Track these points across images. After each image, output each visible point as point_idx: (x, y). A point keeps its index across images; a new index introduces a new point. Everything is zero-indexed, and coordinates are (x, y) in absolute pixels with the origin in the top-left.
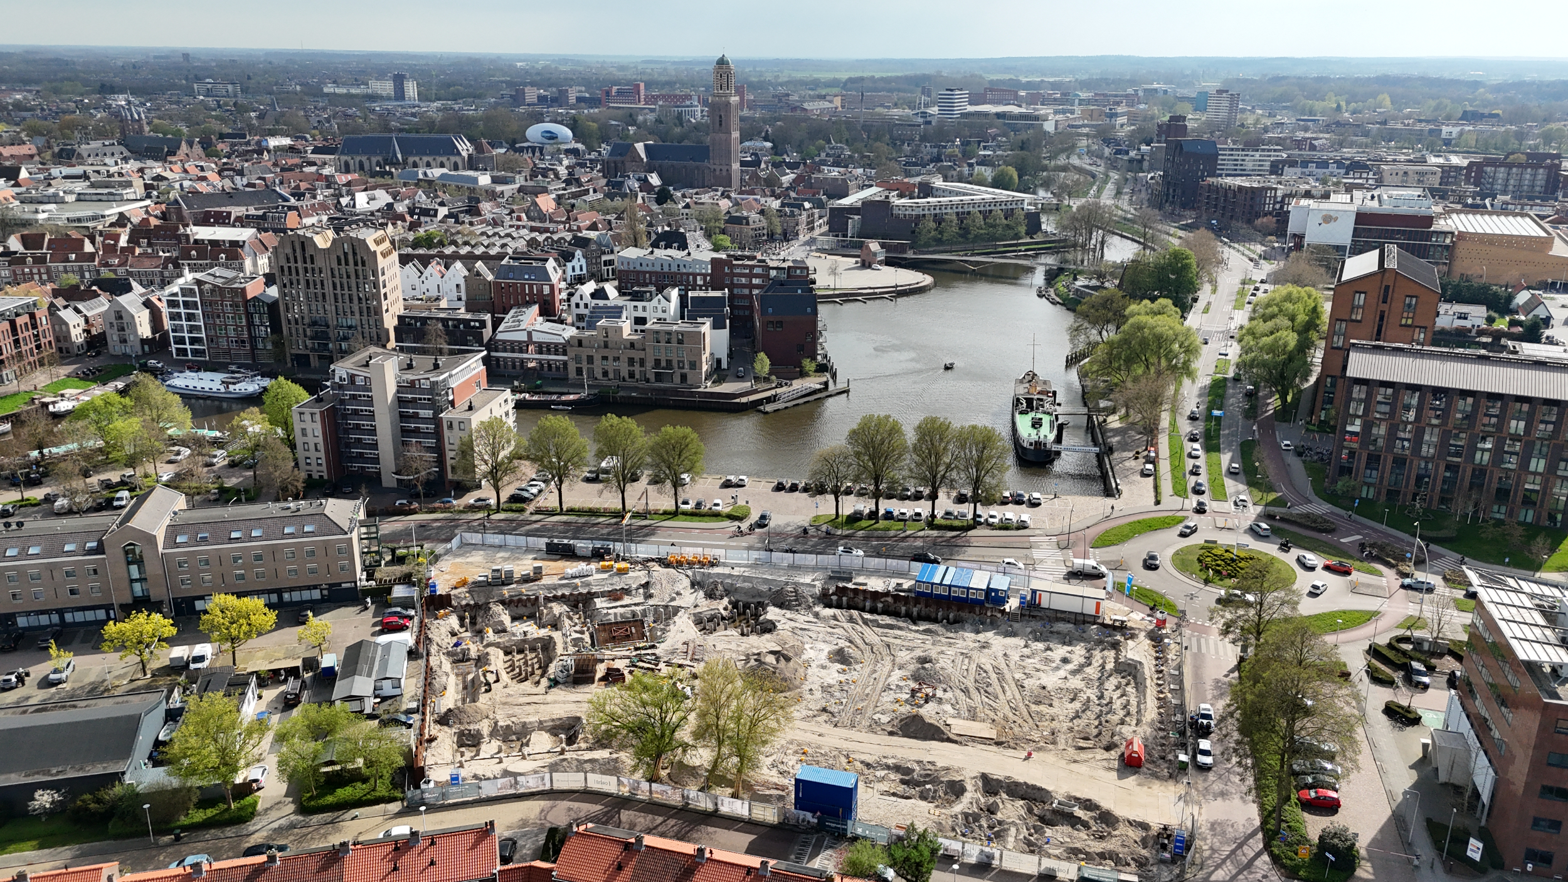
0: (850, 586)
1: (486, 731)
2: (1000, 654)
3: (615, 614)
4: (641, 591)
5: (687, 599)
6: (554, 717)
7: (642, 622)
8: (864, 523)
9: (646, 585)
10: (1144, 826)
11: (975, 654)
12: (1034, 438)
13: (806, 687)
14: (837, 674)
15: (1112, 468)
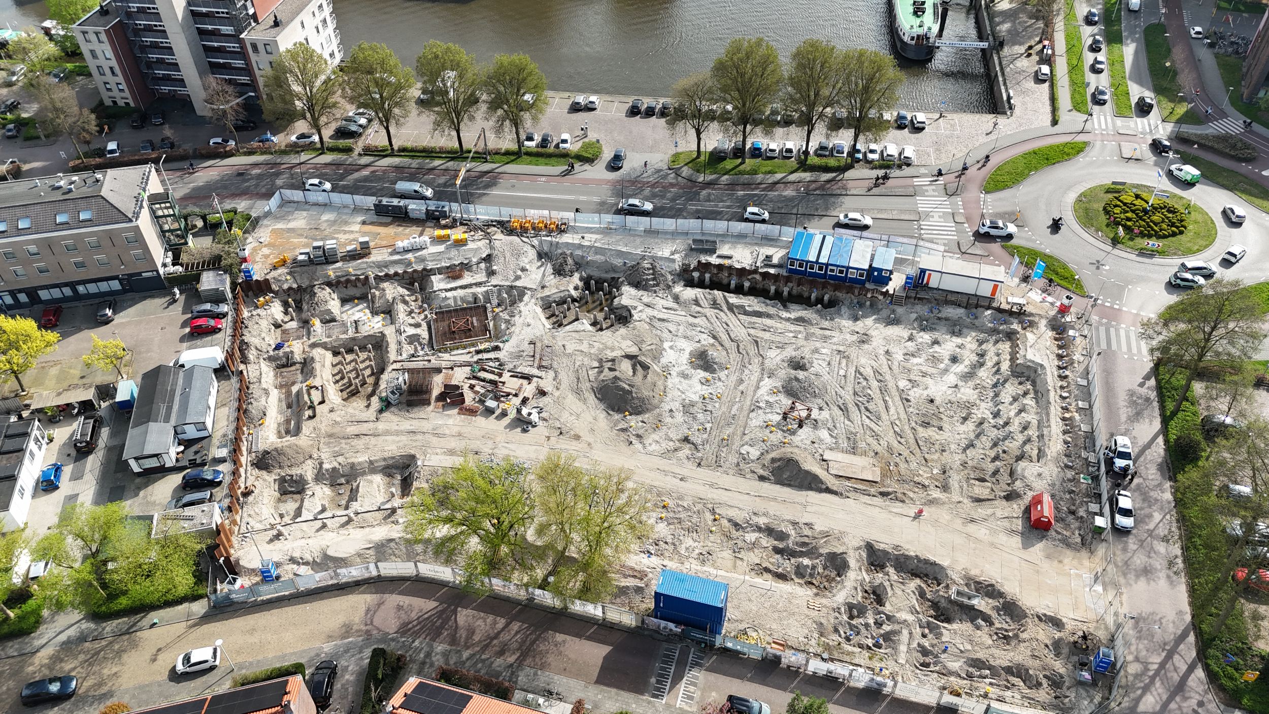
0: (714, 260)
1: (309, 475)
2: (881, 351)
3: (455, 298)
4: (483, 265)
5: (533, 276)
6: (386, 455)
7: (485, 309)
8: (729, 164)
9: (488, 259)
10: (1057, 623)
11: (853, 352)
12: (917, 31)
13: (666, 407)
14: (699, 387)
15: (1002, 69)
